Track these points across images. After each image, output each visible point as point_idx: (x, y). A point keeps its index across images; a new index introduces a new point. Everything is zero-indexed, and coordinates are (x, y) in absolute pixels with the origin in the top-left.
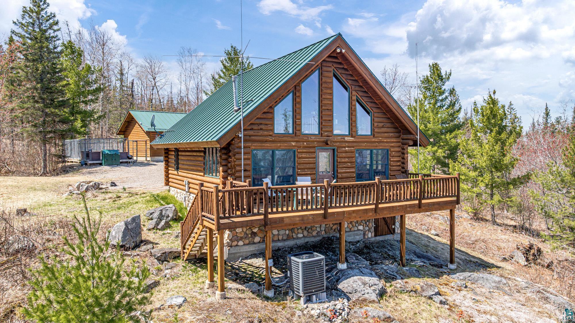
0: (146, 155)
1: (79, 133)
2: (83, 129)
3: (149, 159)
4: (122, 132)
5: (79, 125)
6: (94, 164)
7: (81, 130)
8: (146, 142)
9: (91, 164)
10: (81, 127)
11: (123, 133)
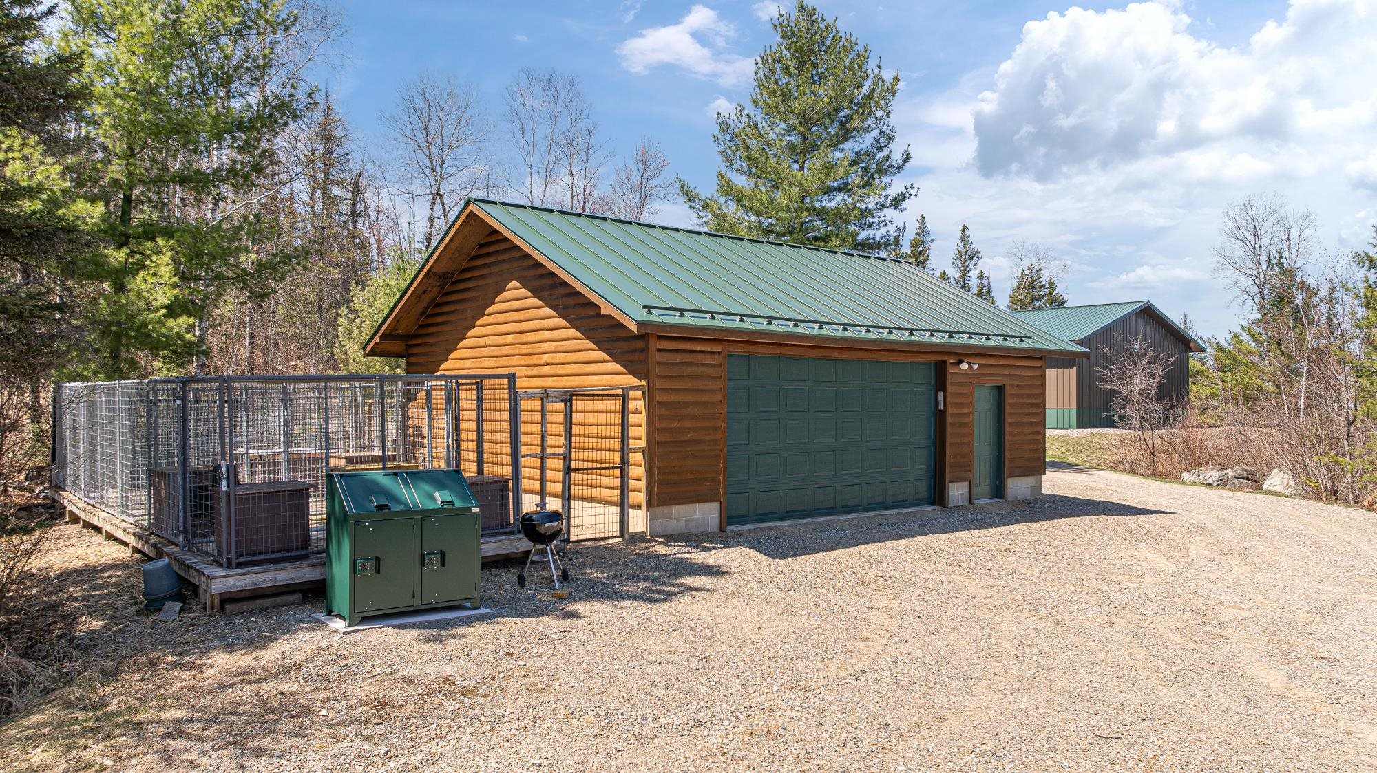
0: (623, 489)
1: (156, 345)
2: (183, 320)
3: (638, 521)
4: (400, 337)
5: (163, 297)
6: (255, 595)
7: (171, 323)
8: (625, 399)
9: (227, 600)
10: (173, 310)
11: (399, 345)
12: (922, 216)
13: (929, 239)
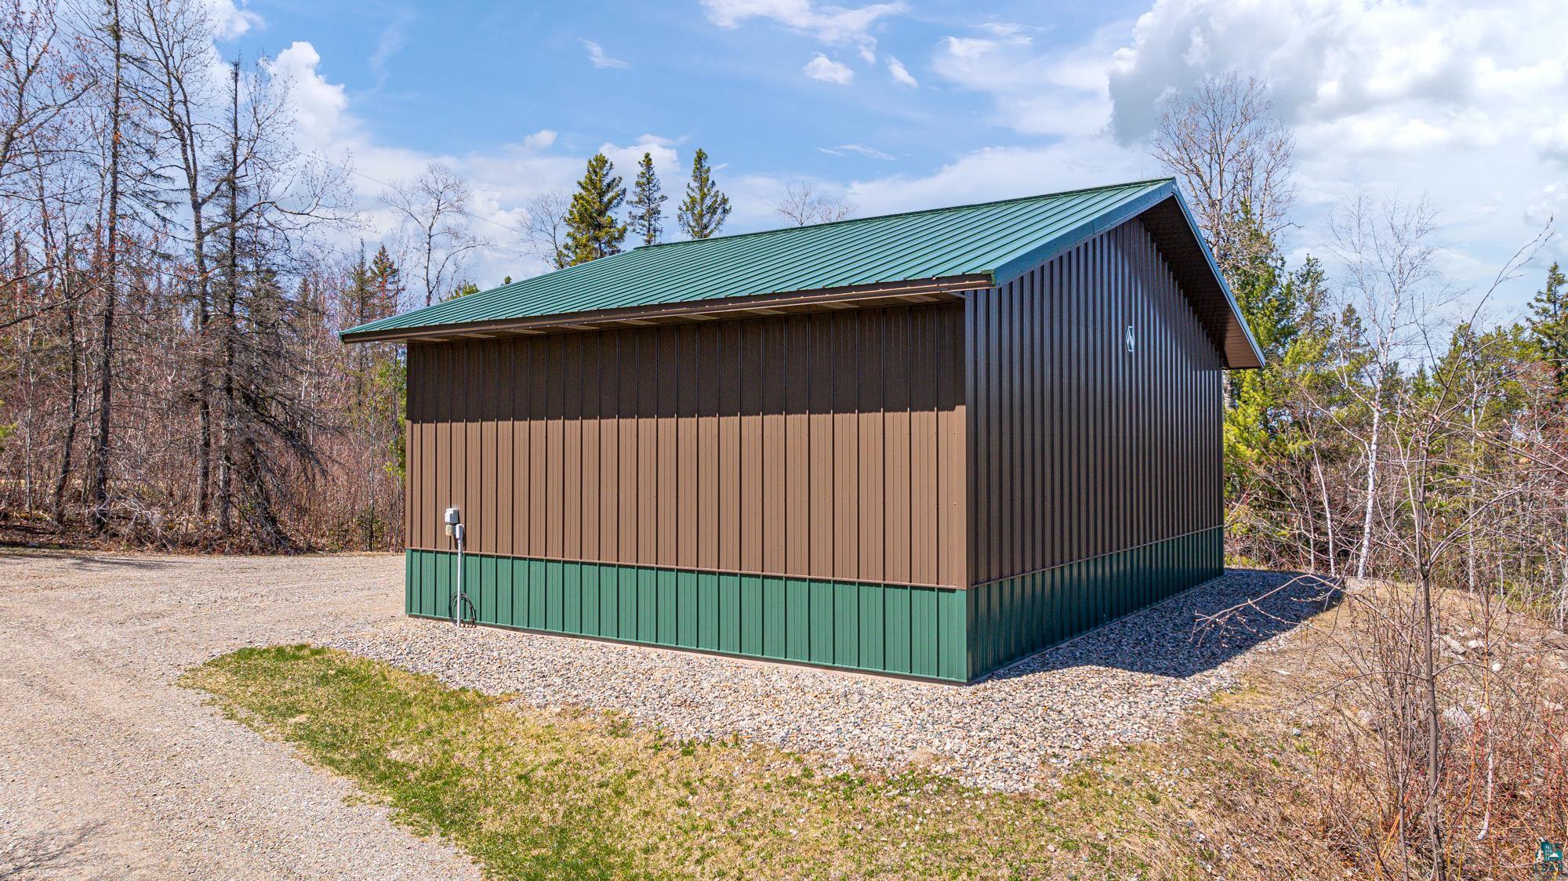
12: (647, 156)
13: (657, 195)
